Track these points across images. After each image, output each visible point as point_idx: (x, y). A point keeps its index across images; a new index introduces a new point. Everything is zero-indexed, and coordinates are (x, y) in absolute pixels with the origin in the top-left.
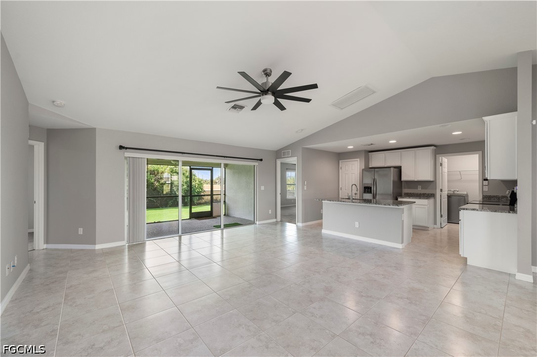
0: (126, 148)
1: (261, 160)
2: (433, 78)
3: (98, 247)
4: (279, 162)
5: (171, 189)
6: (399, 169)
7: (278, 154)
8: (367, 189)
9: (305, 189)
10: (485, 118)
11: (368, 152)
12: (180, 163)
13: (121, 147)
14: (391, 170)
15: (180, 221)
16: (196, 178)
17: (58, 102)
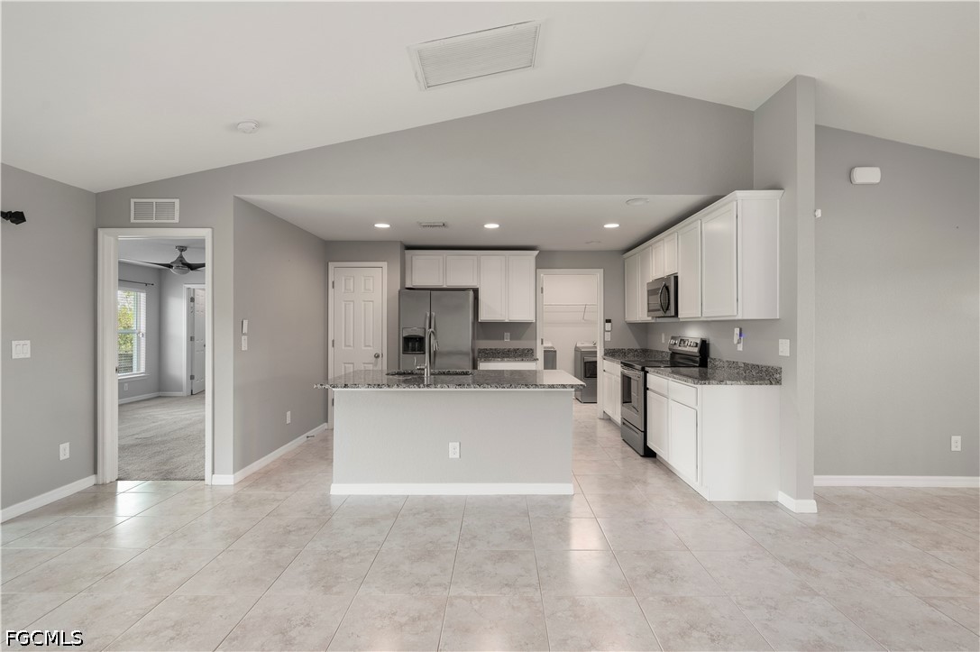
1: (18, 217)
2: (624, 86)
4: (110, 242)
8: (413, 344)
9: (244, 347)
11: (405, 249)
14: (468, 295)
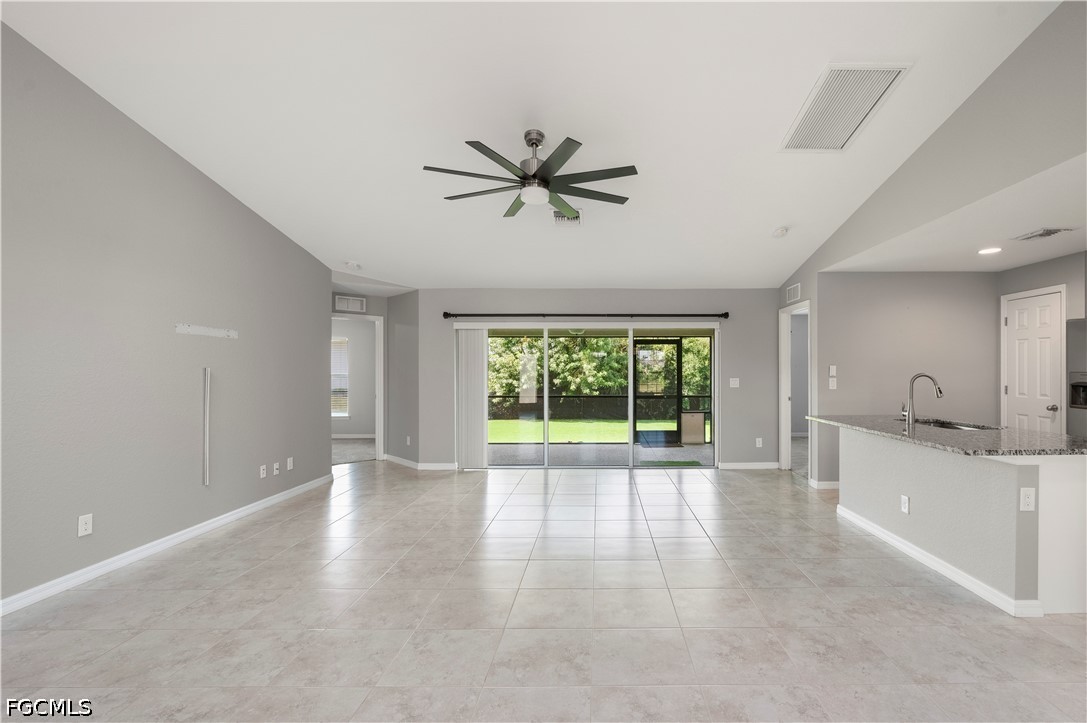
0: (455, 316)
1: (726, 315)
7: (780, 296)
8: (1082, 393)
9: (833, 384)
13: (446, 315)
15: (546, 444)
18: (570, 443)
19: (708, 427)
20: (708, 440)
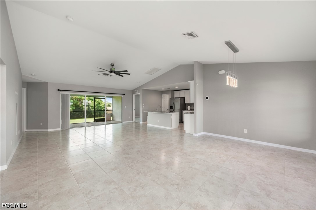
0: (61, 90)
1: (124, 94)
2: (180, 65)
3: (49, 130)
4: (134, 95)
5: (88, 108)
6: (184, 98)
7: (133, 91)
8: (171, 107)
9: (144, 107)
10: (189, 82)
11: (173, 91)
12: (85, 96)
13: (59, 90)
14: (179, 99)
16: (102, 102)
17: (34, 74)
18: (76, 123)
19: (111, 117)
20: (111, 120)
